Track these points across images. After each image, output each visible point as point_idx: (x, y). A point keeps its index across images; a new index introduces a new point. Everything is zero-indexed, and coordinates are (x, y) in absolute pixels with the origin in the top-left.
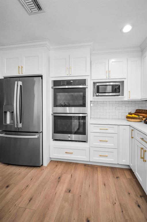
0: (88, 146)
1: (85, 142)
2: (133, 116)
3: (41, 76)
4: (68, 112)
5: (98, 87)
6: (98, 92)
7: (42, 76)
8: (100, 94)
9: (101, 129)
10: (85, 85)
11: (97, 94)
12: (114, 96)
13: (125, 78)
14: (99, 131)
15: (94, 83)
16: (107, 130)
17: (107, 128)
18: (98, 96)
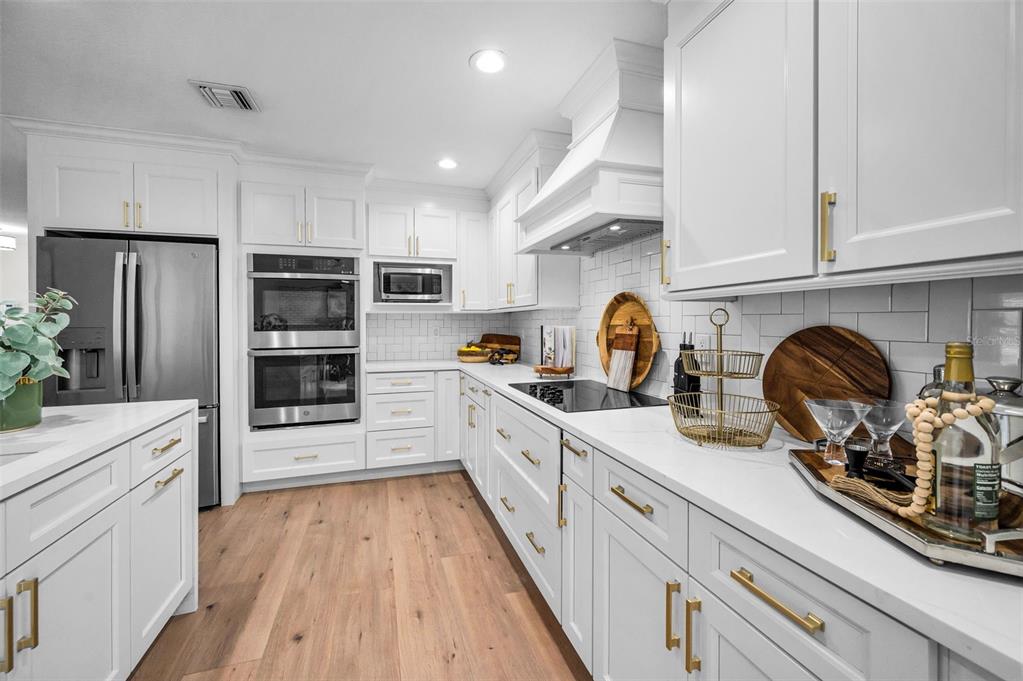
0: (363, 432)
1: (352, 420)
2: (473, 348)
3: (215, 241)
4: (295, 346)
5: (387, 277)
6: (387, 290)
7: (217, 240)
8: (392, 296)
9: (393, 385)
10: (353, 274)
11: (384, 296)
12: (429, 301)
13: (455, 260)
14: (389, 388)
15: (377, 265)
16: (409, 384)
17: (409, 381)
18: (387, 301)
